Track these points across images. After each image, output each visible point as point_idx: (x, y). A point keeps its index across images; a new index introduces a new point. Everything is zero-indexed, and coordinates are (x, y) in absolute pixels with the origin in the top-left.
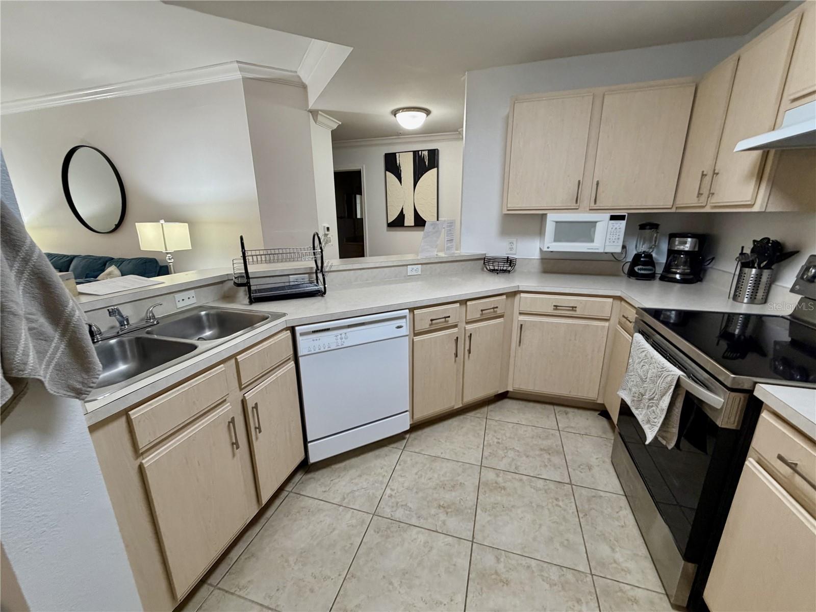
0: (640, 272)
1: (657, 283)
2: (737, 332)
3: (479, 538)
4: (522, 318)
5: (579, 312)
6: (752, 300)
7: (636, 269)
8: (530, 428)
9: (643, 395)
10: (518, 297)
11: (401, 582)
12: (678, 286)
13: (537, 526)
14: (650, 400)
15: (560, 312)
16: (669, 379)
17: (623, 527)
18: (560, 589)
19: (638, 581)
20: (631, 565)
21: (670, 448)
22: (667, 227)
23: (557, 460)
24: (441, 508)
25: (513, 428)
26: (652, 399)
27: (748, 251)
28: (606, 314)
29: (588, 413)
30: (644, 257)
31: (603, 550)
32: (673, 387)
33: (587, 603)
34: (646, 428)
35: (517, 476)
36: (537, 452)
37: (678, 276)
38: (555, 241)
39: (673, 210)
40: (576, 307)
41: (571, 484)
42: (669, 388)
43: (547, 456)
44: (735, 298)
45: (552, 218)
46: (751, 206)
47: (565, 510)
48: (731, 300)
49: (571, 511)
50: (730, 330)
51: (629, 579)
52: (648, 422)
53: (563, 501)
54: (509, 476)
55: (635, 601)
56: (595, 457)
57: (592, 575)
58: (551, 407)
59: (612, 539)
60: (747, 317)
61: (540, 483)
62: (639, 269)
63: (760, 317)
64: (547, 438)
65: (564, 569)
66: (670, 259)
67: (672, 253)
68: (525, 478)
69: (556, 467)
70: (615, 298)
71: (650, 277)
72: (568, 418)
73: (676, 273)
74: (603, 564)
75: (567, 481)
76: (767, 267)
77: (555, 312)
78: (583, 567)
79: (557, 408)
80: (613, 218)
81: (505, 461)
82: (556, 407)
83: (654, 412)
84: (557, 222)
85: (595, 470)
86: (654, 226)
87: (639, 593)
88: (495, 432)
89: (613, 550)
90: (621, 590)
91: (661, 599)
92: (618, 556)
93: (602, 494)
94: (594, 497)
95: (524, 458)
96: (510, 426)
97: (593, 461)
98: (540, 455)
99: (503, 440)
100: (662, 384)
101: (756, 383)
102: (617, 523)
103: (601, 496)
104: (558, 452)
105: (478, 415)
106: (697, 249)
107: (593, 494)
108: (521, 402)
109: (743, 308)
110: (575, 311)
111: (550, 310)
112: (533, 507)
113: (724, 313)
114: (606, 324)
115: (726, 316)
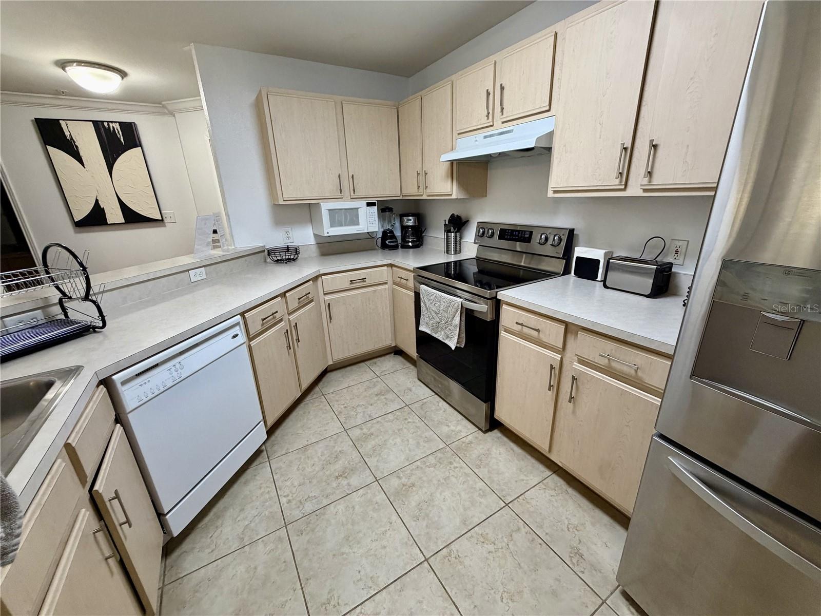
0: (390, 244)
1: (400, 250)
2: (453, 273)
3: (379, 476)
4: (327, 298)
5: (368, 282)
6: (456, 253)
7: (387, 242)
8: (359, 385)
9: (439, 323)
10: (320, 279)
11: (350, 546)
12: (411, 250)
13: (406, 442)
14: (445, 323)
15: (355, 285)
16: (456, 305)
17: (444, 411)
18: (439, 465)
19: (467, 433)
20: (459, 428)
21: (463, 347)
22: (398, 210)
23: (390, 396)
24: (339, 477)
25: (347, 391)
26: (447, 322)
27: (447, 223)
28: (384, 280)
29: (387, 357)
30: (389, 233)
31: (445, 429)
32: (460, 310)
33: (454, 461)
34: (447, 342)
35: (375, 421)
36: (376, 399)
37: (410, 244)
38: (332, 226)
39: (401, 198)
40: (365, 278)
41: (407, 405)
42: (457, 311)
43: (383, 397)
44: (448, 252)
45: (325, 206)
46: (451, 195)
47: (414, 422)
48: (446, 253)
49: (417, 421)
50: (449, 272)
51: (463, 434)
52: (448, 337)
53: (409, 418)
54: (369, 424)
55: (471, 443)
56: (409, 382)
57: (448, 446)
58: (362, 364)
59: (444, 421)
60: (455, 262)
61: (390, 417)
62: (389, 242)
63: (460, 261)
64: (375, 385)
65: (434, 453)
66: (404, 232)
67: (404, 228)
68: (379, 419)
69: (392, 401)
70: (387, 265)
71: (395, 248)
72: (378, 366)
73: (409, 242)
74: (448, 437)
75: (404, 405)
76: (458, 231)
77: (352, 285)
78: (442, 445)
79: (368, 363)
80: (369, 204)
81: (359, 416)
82: (366, 363)
83: (450, 330)
84: (329, 210)
85: (414, 389)
86: (390, 210)
87: (470, 438)
88: (337, 401)
89: (448, 426)
90: (463, 443)
91: (478, 433)
92: (452, 428)
93: (425, 401)
94: (422, 405)
95: (370, 407)
96: (345, 391)
97: (409, 385)
98: (378, 399)
99: (347, 404)
100: (451, 310)
101: (497, 292)
102: (441, 411)
103: (426, 402)
104: (387, 392)
105: (315, 396)
106: (417, 224)
107: (422, 403)
108: (341, 370)
109: (452, 258)
110: (365, 281)
111: (347, 285)
112: (396, 433)
113: (444, 263)
114: (386, 286)
115: (446, 264)
